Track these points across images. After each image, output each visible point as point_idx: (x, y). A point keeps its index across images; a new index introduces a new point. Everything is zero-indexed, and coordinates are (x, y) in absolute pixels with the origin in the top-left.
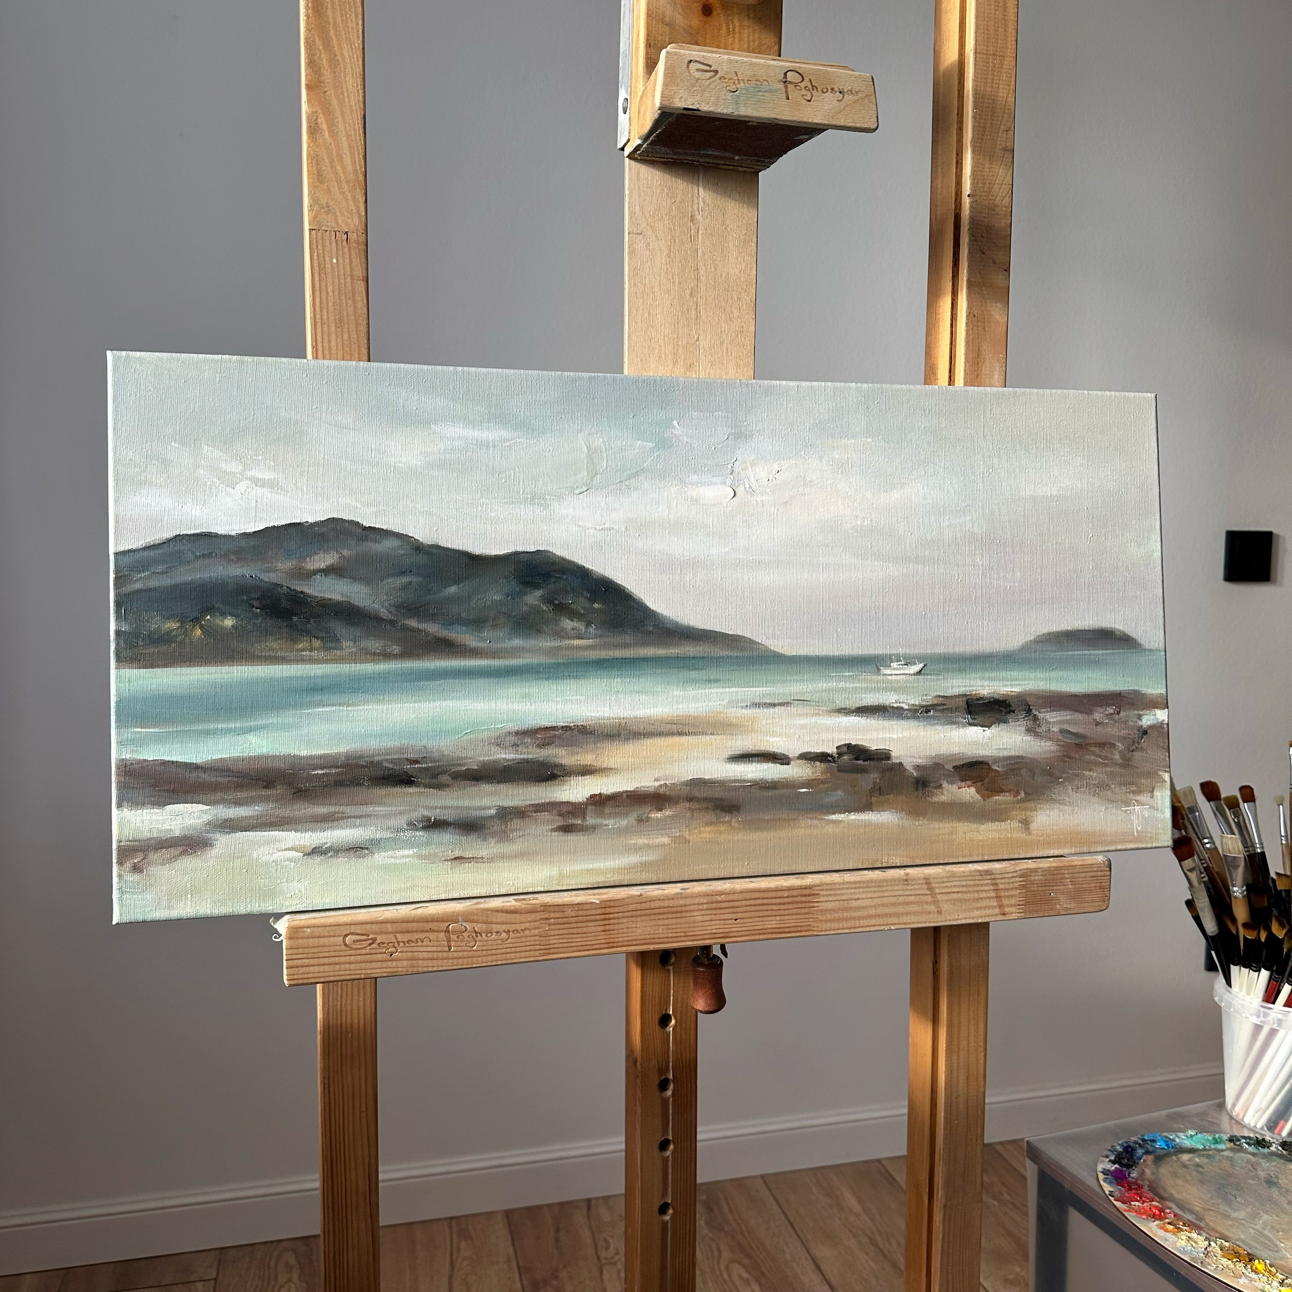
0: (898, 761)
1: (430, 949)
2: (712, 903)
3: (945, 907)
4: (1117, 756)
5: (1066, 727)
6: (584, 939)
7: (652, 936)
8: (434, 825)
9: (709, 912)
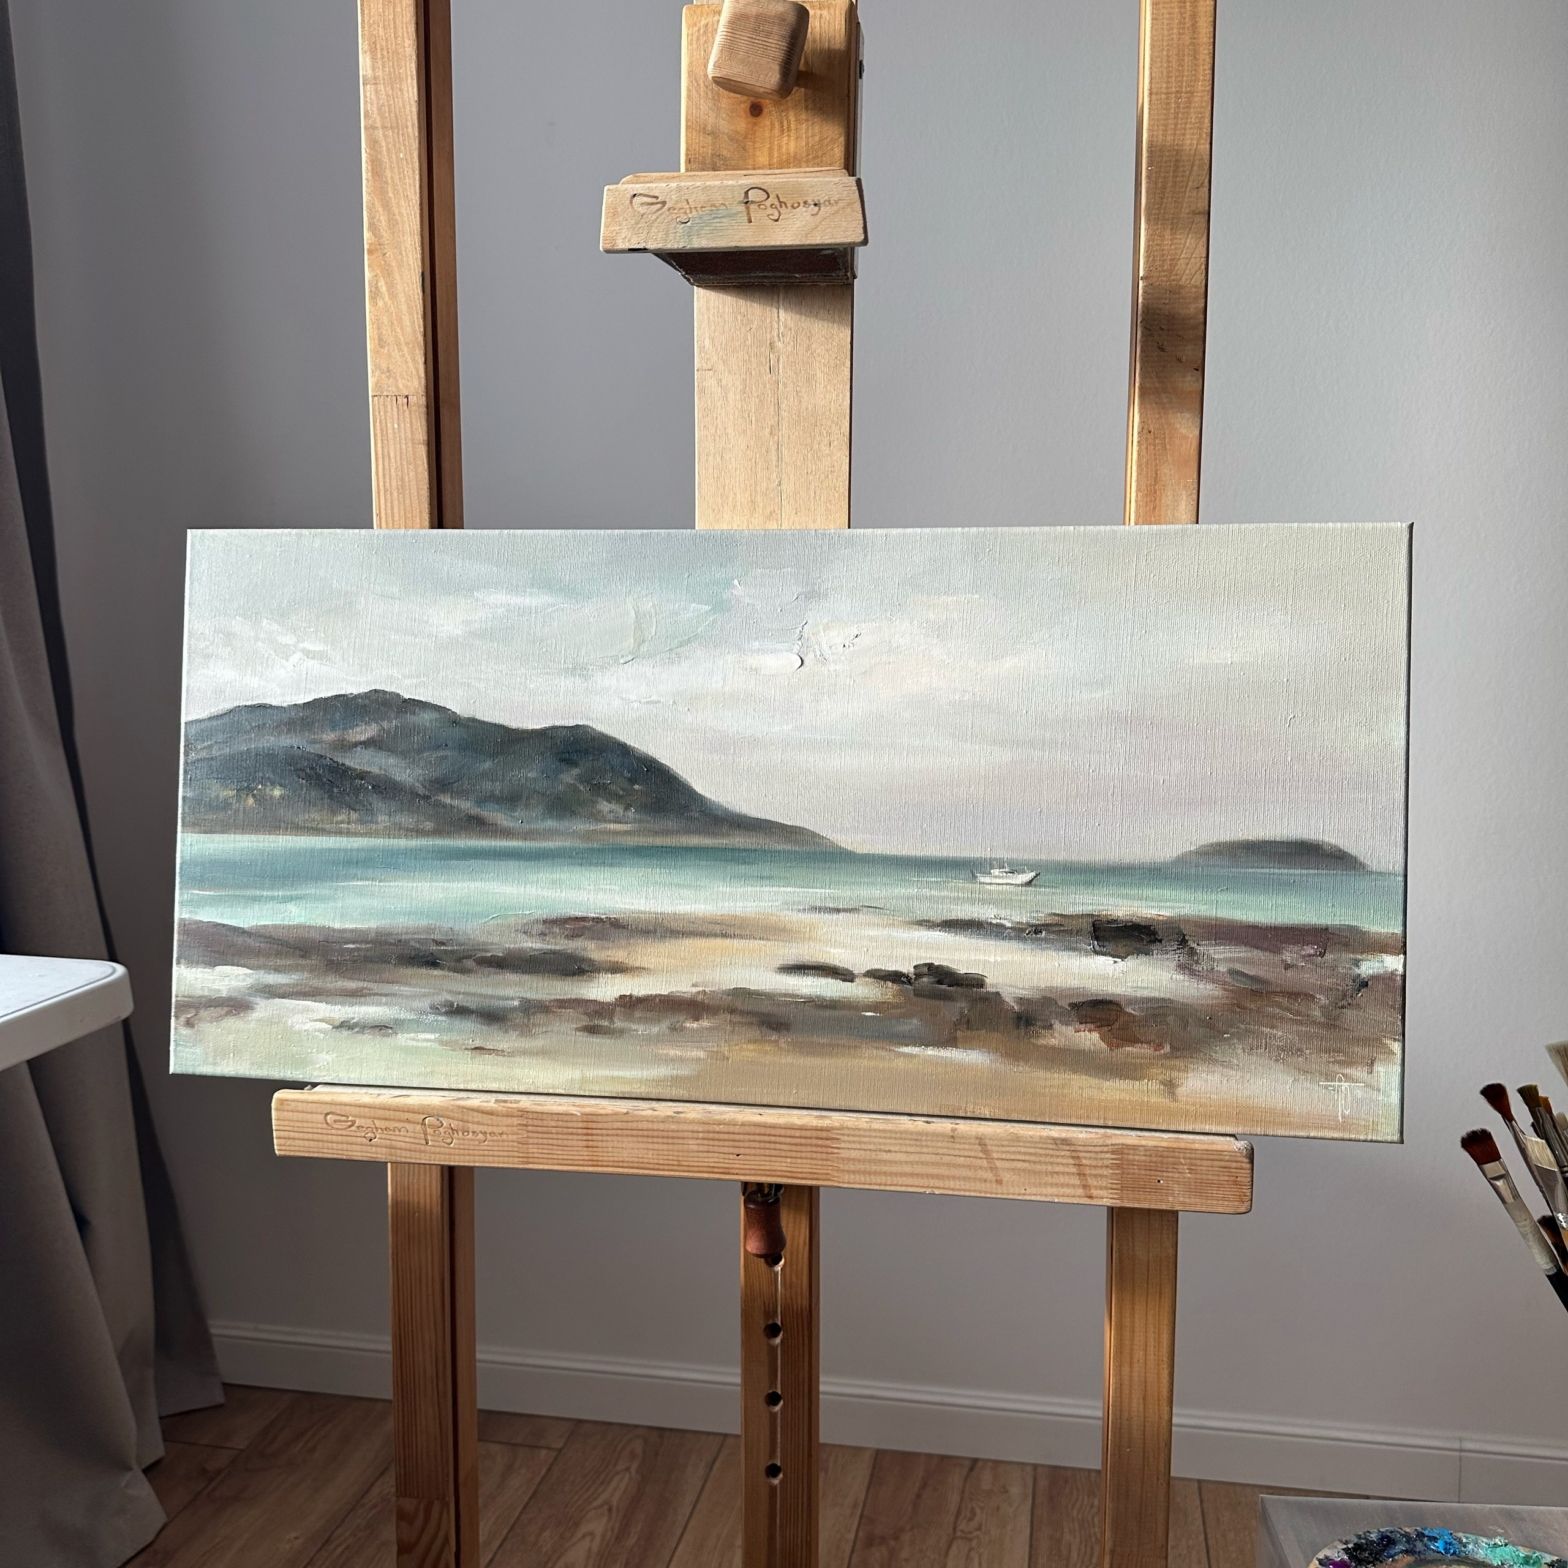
0: (994, 990)
1: (407, 1140)
2: (709, 1132)
3: (1006, 1176)
4: (1317, 1013)
5: (1238, 967)
6: (566, 1153)
7: (641, 1160)
8: (458, 1011)
9: (706, 1142)
